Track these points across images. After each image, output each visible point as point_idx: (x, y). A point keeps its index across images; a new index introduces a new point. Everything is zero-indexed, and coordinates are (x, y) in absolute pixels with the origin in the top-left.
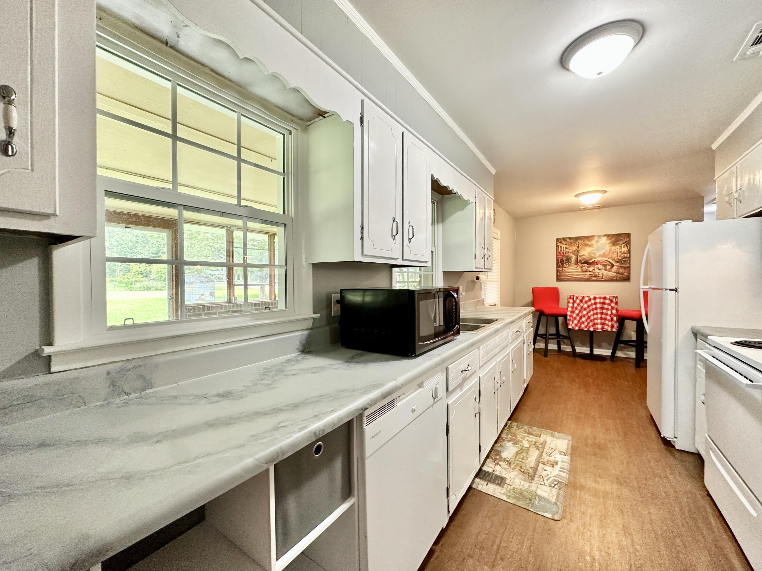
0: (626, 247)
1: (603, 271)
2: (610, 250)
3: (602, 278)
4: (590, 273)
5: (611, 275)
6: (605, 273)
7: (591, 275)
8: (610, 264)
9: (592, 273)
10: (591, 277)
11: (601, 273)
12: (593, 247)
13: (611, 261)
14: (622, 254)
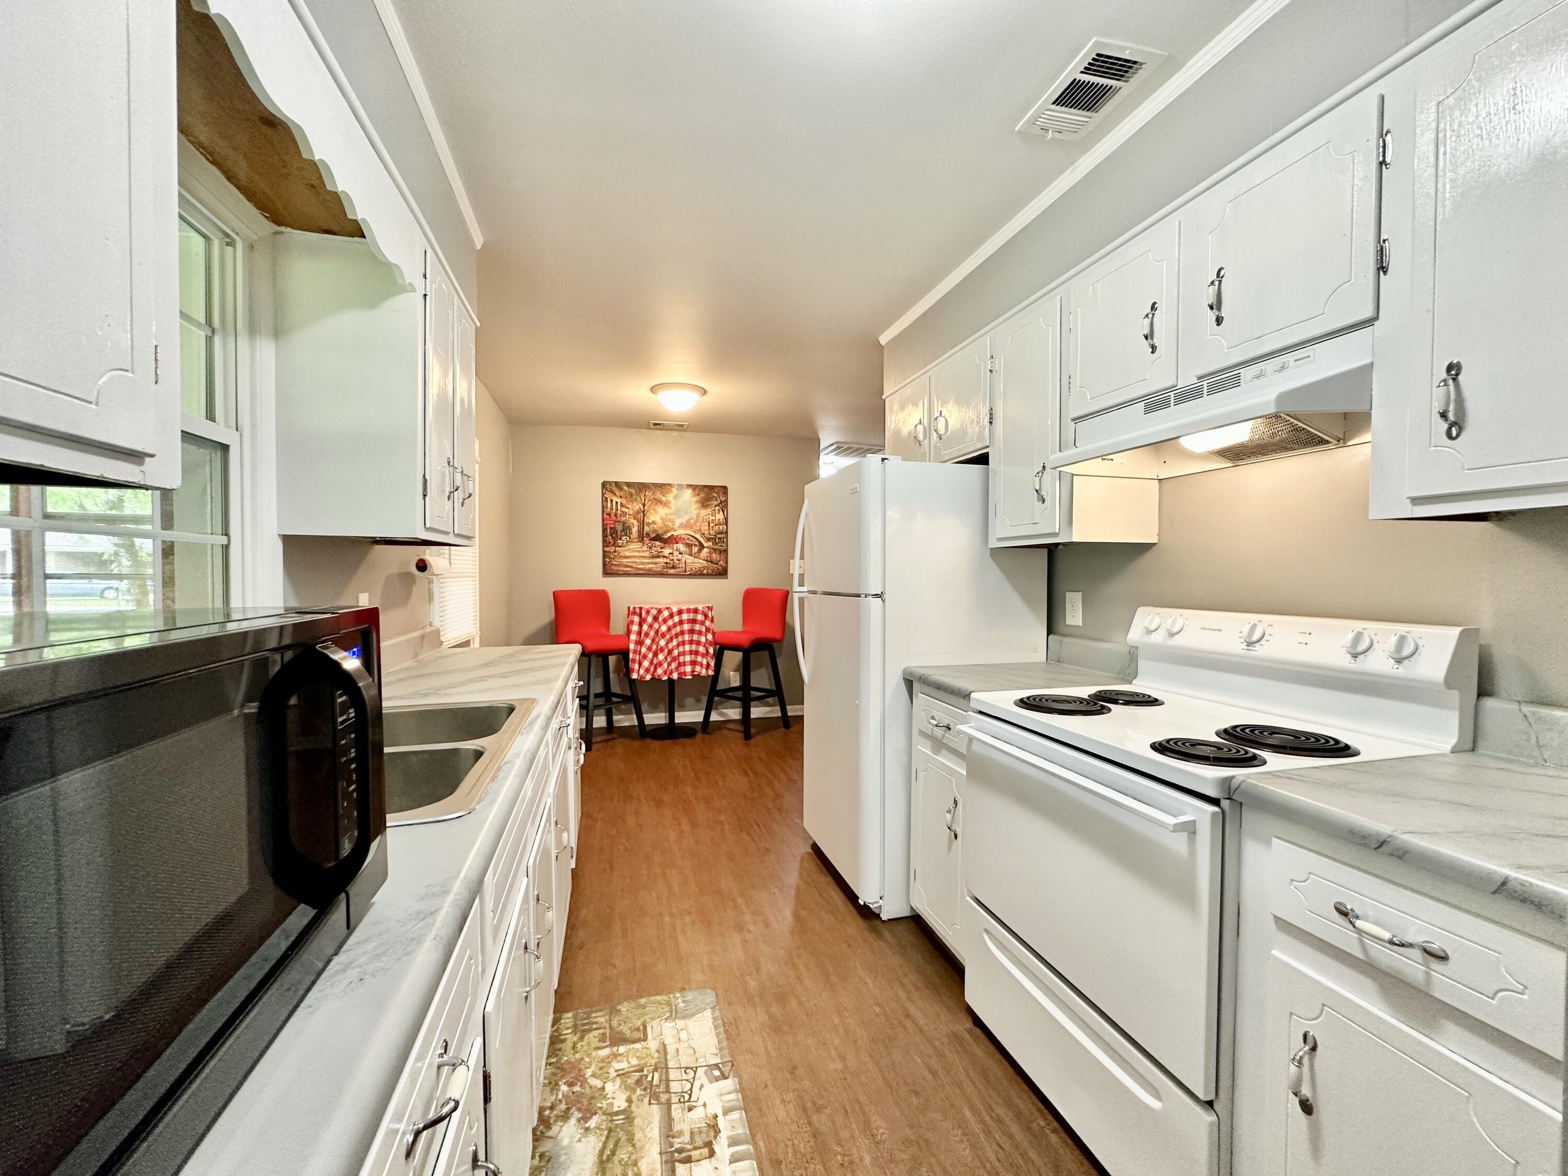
0: (721, 513)
1: (686, 556)
2: (698, 516)
3: (685, 572)
4: (665, 560)
5: (700, 566)
6: (689, 561)
7: (666, 563)
8: (697, 543)
9: (668, 561)
10: (667, 568)
11: (683, 561)
12: (670, 508)
13: (698, 537)
14: (716, 525)
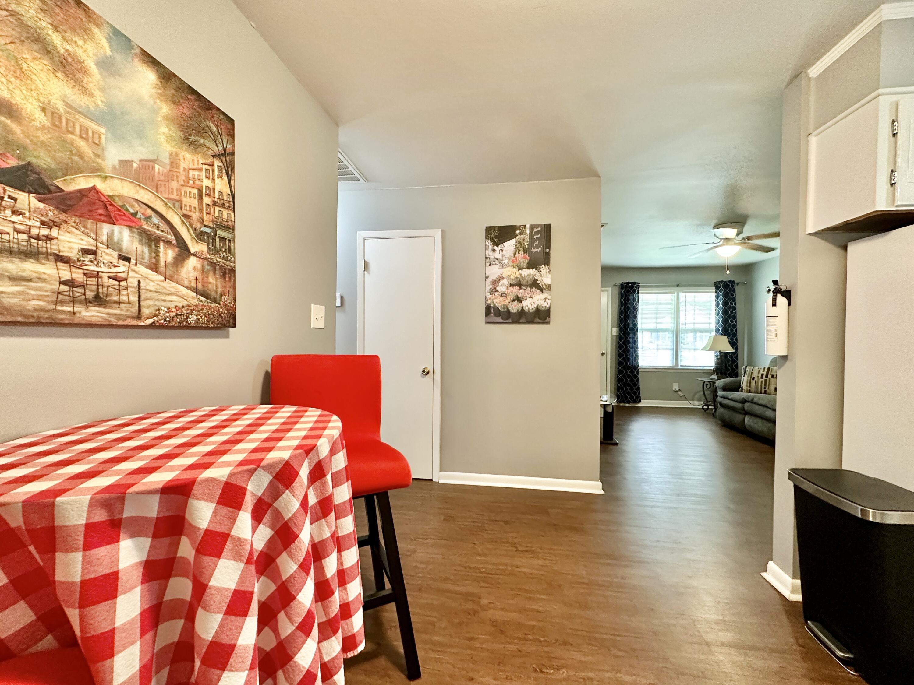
0: (225, 178)
1: (142, 269)
2: (174, 162)
3: (139, 316)
4: (65, 273)
5: (181, 303)
6: (151, 286)
7: (70, 283)
8: (171, 237)
9: (78, 276)
10: (74, 300)
11: (133, 282)
12: (85, 91)
13: (176, 220)
14: (215, 204)
